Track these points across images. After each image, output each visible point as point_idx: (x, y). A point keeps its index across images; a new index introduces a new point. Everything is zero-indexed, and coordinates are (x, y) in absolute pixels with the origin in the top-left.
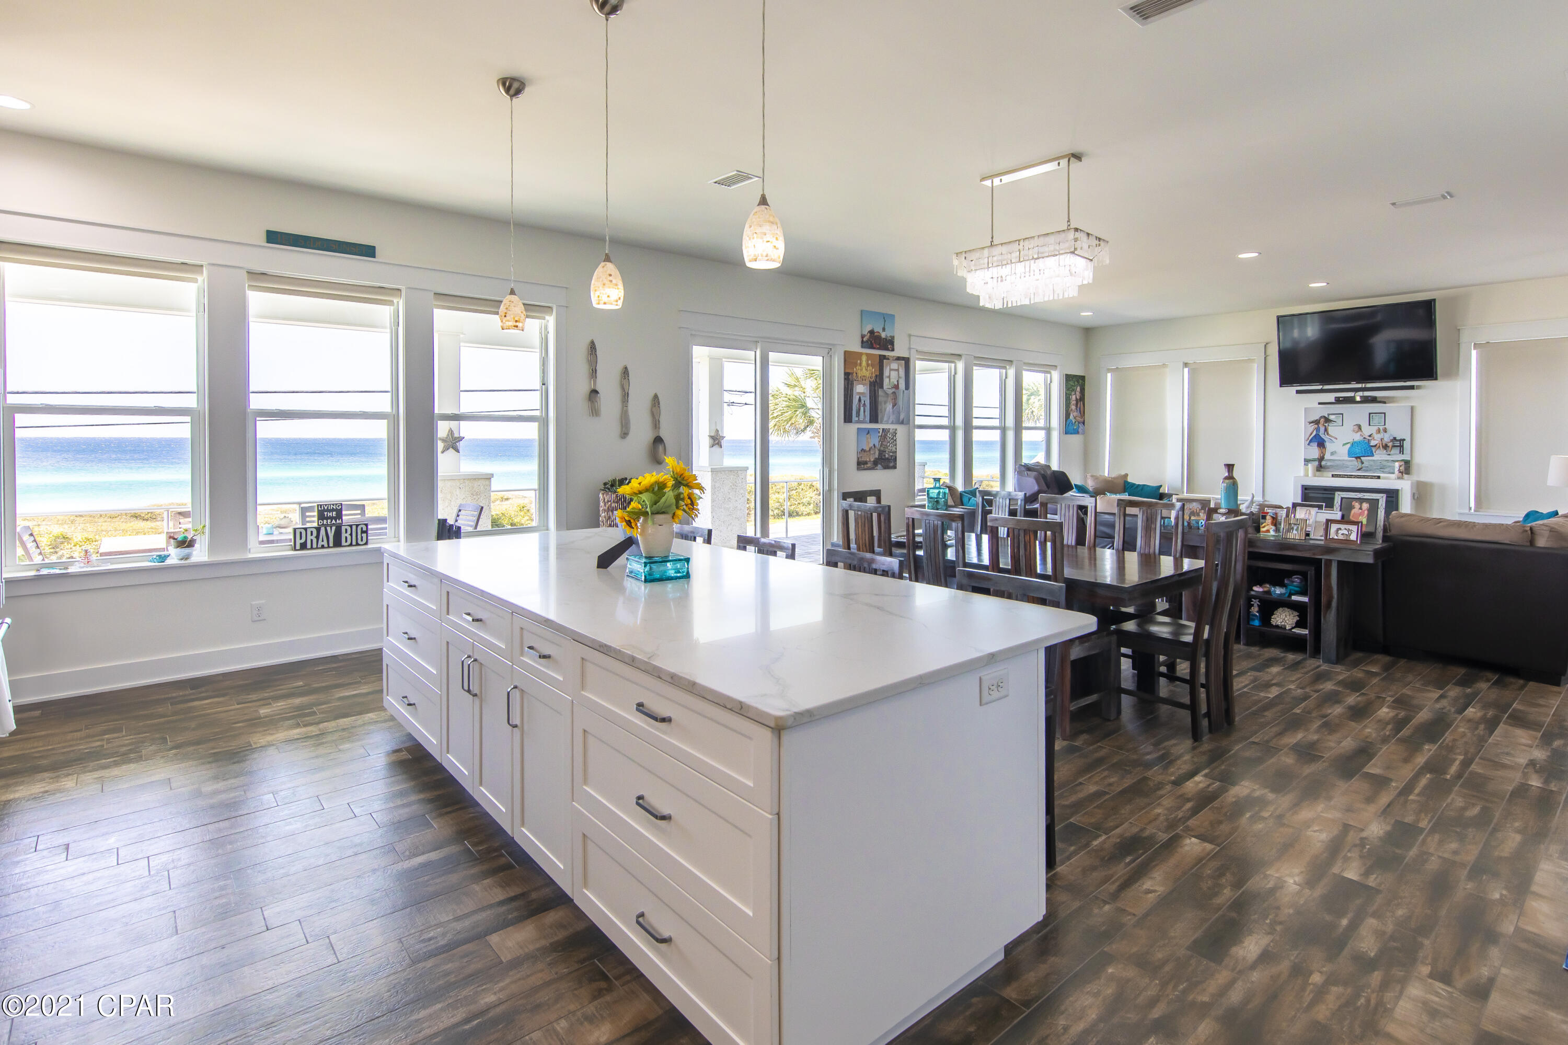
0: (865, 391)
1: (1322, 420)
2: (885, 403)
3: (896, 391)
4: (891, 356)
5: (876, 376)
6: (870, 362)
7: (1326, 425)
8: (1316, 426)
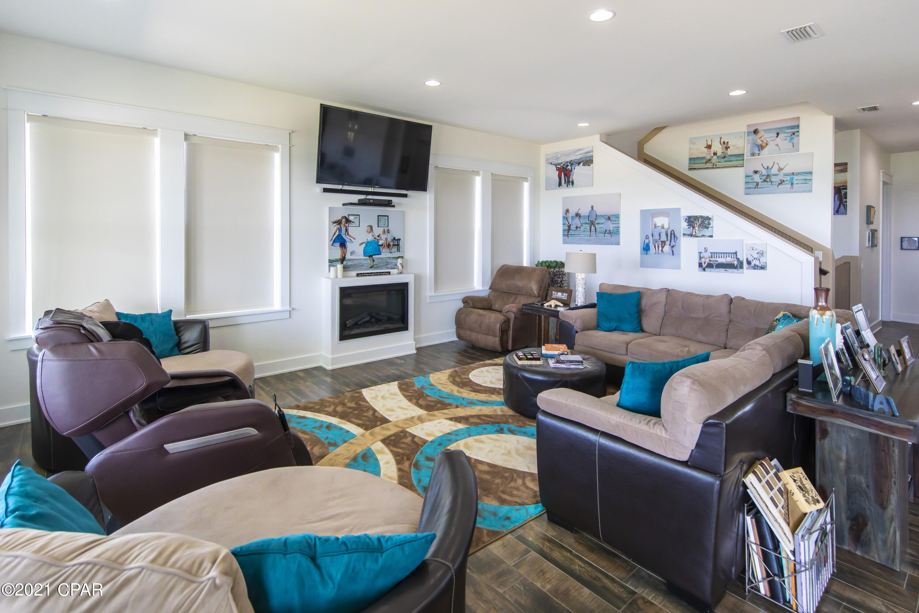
1: (344, 220)
7: (347, 225)
8: (339, 226)
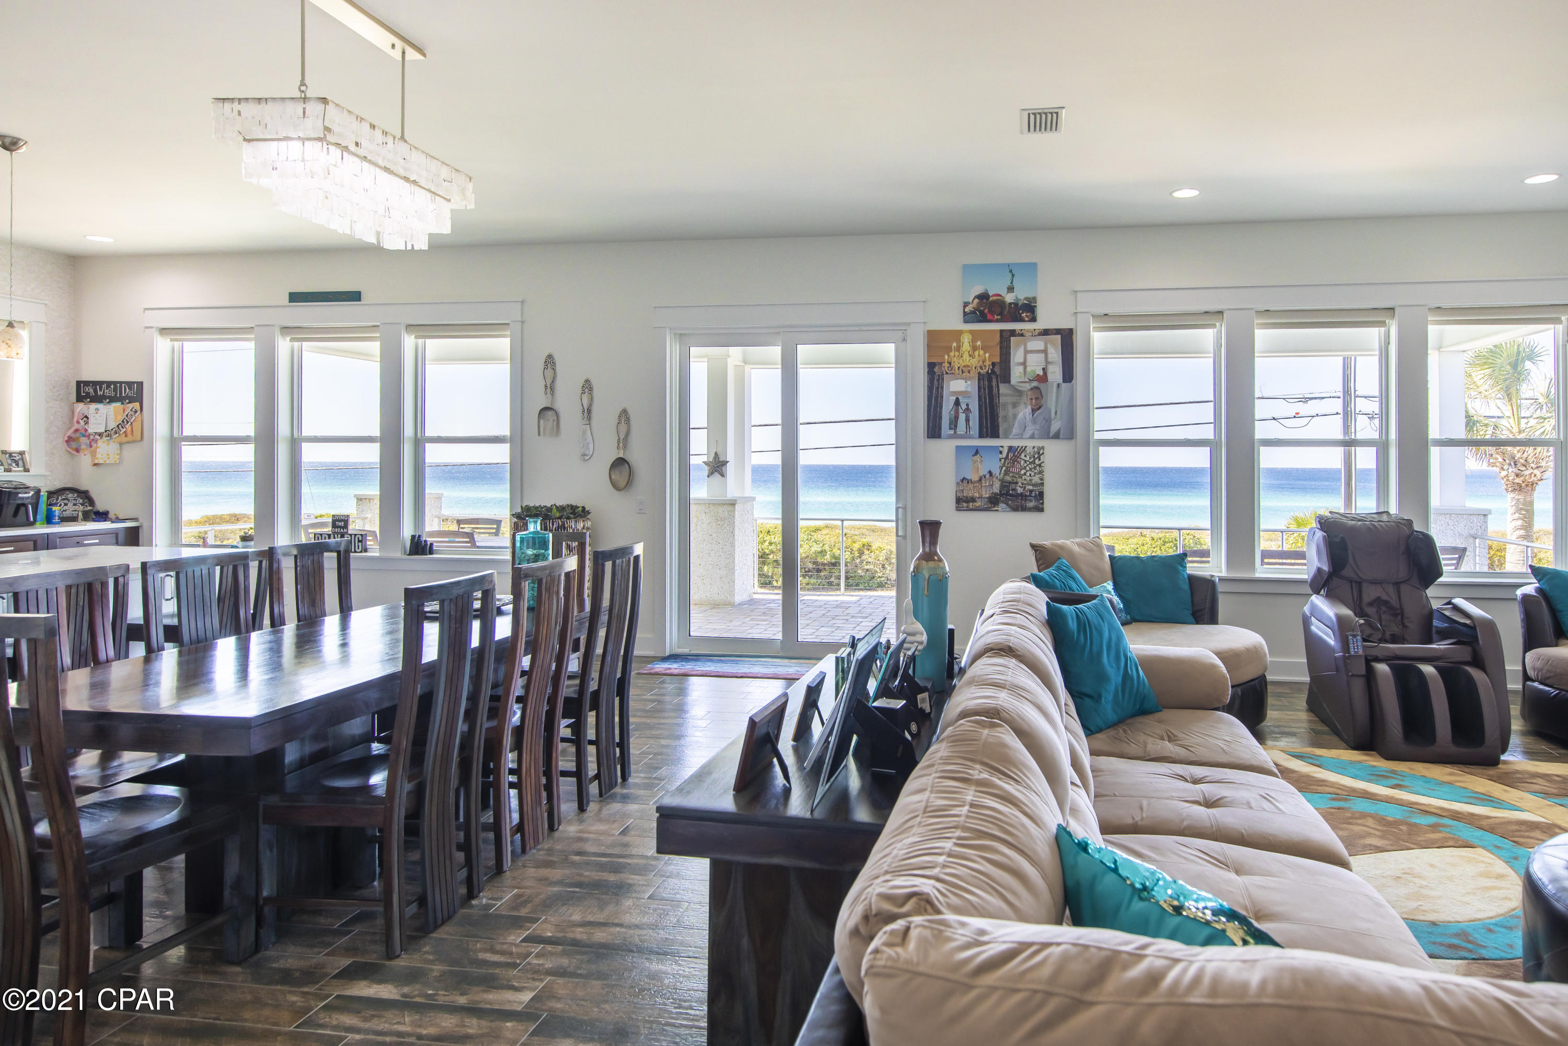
0: (969, 389)
2: (1015, 405)
3: (1042, 386)
4: (1028, 331)
5: (993, 364)
6: (979, 343)
